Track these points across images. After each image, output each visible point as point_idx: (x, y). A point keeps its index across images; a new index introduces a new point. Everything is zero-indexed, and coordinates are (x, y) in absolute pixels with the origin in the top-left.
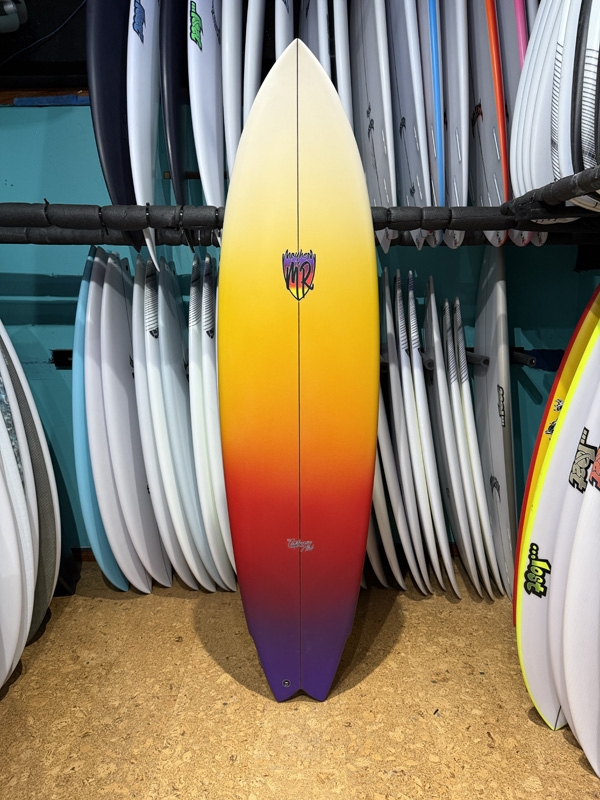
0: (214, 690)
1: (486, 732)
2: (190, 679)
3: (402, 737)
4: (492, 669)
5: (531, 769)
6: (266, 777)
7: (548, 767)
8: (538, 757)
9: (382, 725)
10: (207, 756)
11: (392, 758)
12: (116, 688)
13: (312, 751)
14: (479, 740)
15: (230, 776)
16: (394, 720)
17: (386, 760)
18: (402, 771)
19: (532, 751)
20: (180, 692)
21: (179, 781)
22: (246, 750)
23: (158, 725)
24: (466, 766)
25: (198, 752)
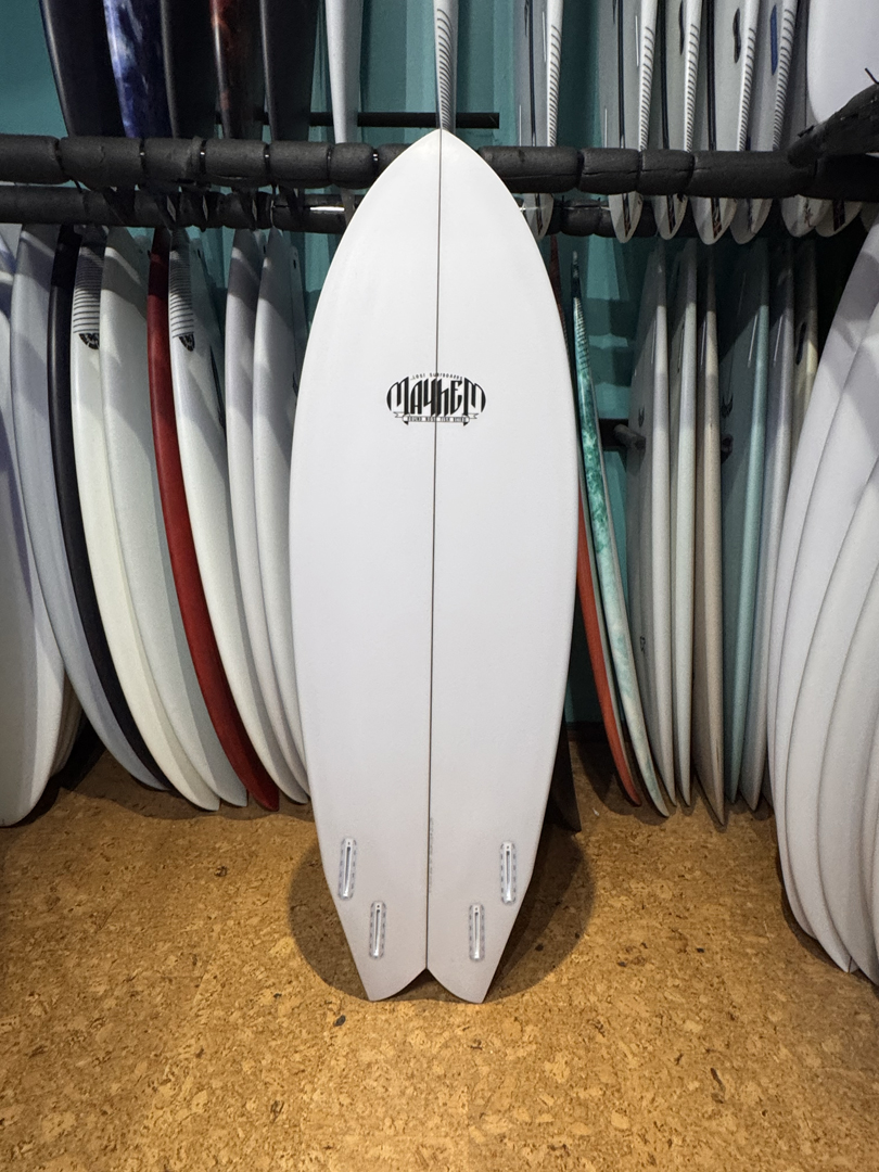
0: (263, 969)
1: (709, 1068)
2: (226, 947)
3: (567, 1073)
4: (716, 942)
5: (789, 1152)
6: (328, 1152)
7: (820, 1146)
8: (799, 1127)
9: (534, 1047)
10: (232, 1101)
11: (547, 1118)
12: (106, 958)
13: (411, 1098)
14: (697, 1084)
15: (266, 1146)
16: (554, 1039)
17: (537, 1121)
18: (564, 1146)
19: (791, 1113)
20: (207, 971)
21: (178, 1153)
22: (302, 1091)
23: (161, 1035)
24: (676, 1140)
25: (218, 1092)
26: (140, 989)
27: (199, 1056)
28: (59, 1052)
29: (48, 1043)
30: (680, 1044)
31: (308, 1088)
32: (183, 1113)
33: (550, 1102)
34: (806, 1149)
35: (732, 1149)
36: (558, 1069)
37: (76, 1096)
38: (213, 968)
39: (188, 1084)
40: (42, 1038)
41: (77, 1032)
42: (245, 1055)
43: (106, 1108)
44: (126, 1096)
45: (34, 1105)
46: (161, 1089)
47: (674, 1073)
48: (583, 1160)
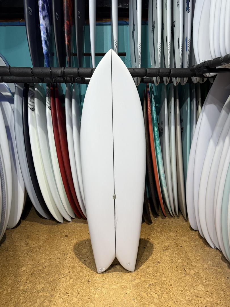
0: (80, 255)
1: (183, 268)
2: (71, 251)
3: (152, 271)
4: (185, 245)
5: (200, 282)
6: (102, 288)
7: (206, 281)
8: (202, 278)
9: (145, 267)
10: (79, 280)
11: (148, 279)
12: (43, 255)
13: (118, 277)
14: (181, 271)
15: (88, 288)
16: (149, 265)
17: (146, 280)
18: (152, 284)
19: (201, 275)
20: (67, 256)
21: (69, 290)
22: (94, 277)
23: (60, 269)
24: (176, 281)
25: (75, 279)
26: (53, 261)
27: (69, 272)
28: (37, 274)
29: (34, 272)
30: (177, 264)
31: (95, 277)
32: (69, 283)
33: (149, 276)
34: (204, 281)
35: (188, 282)
36: (150, 270)
37: (43, 281)
38: (69, 256)
39: (68, 278)
40: (32, 271)
41: (40, 270)
42: (80, 272)
43: (51, 283)
44: (55, 281)
45: (34, 283)
46: (62, 279)
47: (175, 269)
48: (157, 286)
